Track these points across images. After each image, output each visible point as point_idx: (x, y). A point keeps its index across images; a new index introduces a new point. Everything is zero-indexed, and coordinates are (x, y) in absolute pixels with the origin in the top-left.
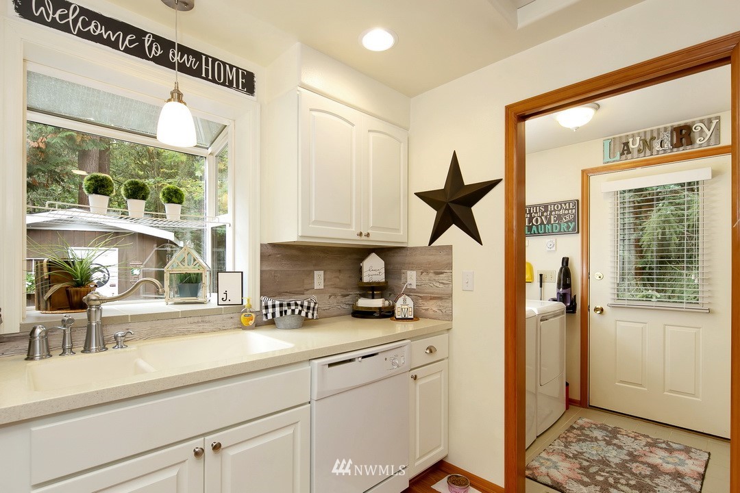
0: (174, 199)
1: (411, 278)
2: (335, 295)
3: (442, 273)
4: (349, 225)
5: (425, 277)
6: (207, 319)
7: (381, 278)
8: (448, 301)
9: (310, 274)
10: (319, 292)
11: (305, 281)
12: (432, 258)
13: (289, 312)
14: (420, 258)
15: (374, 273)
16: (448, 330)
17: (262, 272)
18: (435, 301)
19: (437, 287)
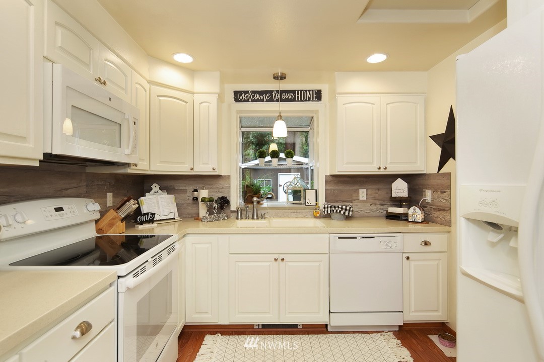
0: (289, 157)
1: (428, 196)
2: (375, 204)
3: (445, 192)
4: (372, 163)
5: (436, 195)
6: (299, 211)
7: (405, 194)
8: (448, 212)
9: (357, 191)
10: (363, 201)
11: (353, 195)
12: (439, 182)
13: (335, 211)
14: (433, 182)
15: (400, 191)
16: (449, 232)
17: (326, 190)
18: (441, 212)
19: (443, 202)
